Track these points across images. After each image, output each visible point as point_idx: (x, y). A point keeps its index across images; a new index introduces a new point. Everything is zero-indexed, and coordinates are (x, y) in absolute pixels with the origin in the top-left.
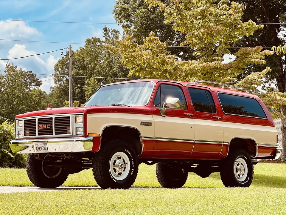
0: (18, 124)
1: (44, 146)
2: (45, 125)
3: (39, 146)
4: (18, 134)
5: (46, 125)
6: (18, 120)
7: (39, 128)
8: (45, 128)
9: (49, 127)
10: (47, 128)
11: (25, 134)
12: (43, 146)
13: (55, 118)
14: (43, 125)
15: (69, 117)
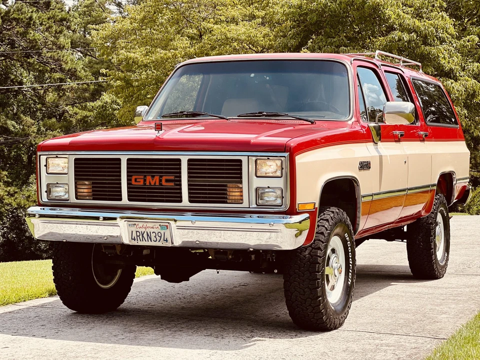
0: (46, 166)
1: (159, 231)
2: (153, 177)
3: (140, 230)
4: (46, 192)
5: (157, 178)
6: (45, 157)
7: (133, 182)
8: (157, 184)
9: (172, 184)
10: (164, 183)
11: (76, 194)
12: (156, 231)
13: (189, 160)
14: (149, 178)
15: (240, 161)
